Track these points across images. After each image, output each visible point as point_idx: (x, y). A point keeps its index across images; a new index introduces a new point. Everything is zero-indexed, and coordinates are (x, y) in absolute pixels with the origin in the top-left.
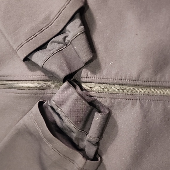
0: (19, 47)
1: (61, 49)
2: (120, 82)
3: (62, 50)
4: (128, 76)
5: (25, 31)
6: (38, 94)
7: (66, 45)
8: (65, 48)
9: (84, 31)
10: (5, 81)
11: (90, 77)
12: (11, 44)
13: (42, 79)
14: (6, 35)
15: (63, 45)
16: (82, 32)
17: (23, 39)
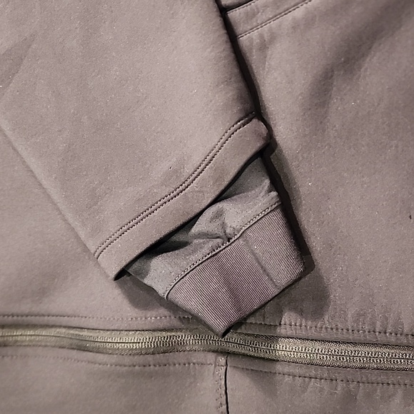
0: (103, 246)
1: (214, 253)
2: (369, 338)
3: (216, 254)
4: (391, 322)
5: (118, 206)
6: (152, 367)
7: (229, 241)
8: (224, 248)
9: (276, 204)
10: (65, 327)
11: (288, 322)
12: (83, 237)
13: (161, 326)
14: (69, 216)
15: (219, 240)
16: (274, 206)
17: (113, 226)
